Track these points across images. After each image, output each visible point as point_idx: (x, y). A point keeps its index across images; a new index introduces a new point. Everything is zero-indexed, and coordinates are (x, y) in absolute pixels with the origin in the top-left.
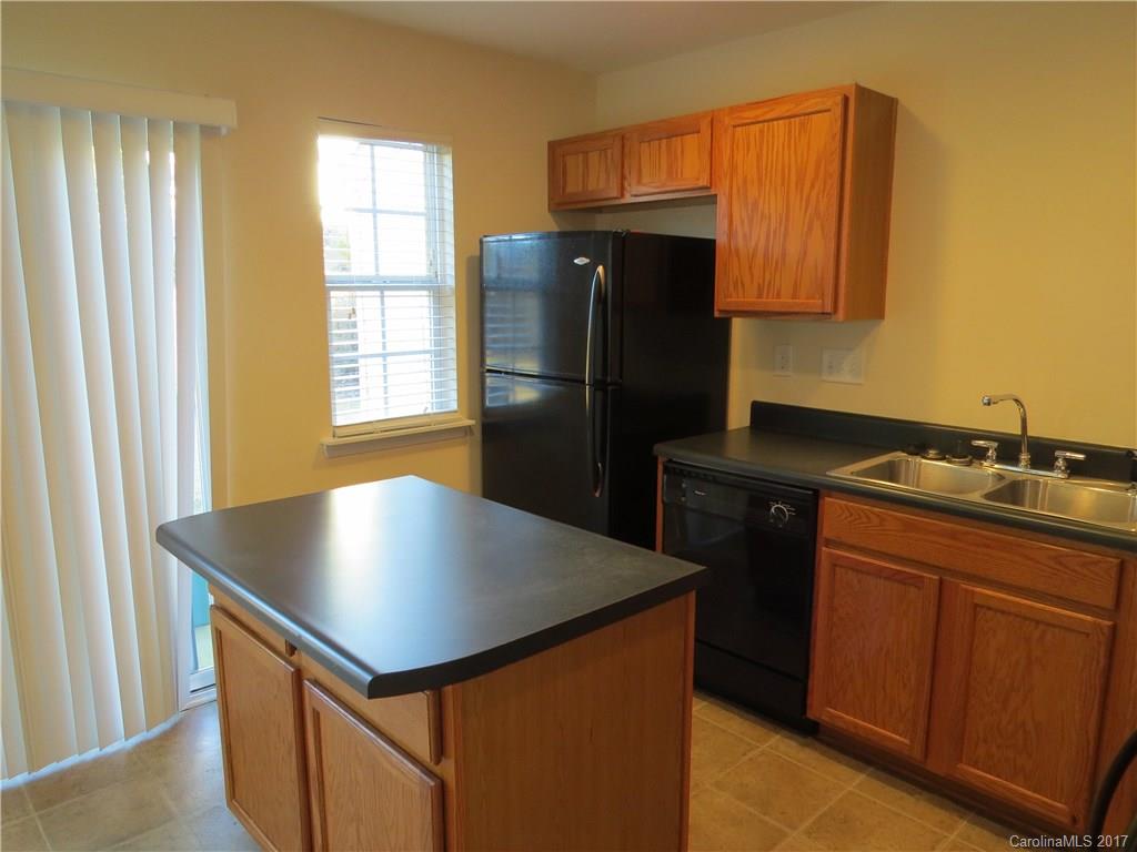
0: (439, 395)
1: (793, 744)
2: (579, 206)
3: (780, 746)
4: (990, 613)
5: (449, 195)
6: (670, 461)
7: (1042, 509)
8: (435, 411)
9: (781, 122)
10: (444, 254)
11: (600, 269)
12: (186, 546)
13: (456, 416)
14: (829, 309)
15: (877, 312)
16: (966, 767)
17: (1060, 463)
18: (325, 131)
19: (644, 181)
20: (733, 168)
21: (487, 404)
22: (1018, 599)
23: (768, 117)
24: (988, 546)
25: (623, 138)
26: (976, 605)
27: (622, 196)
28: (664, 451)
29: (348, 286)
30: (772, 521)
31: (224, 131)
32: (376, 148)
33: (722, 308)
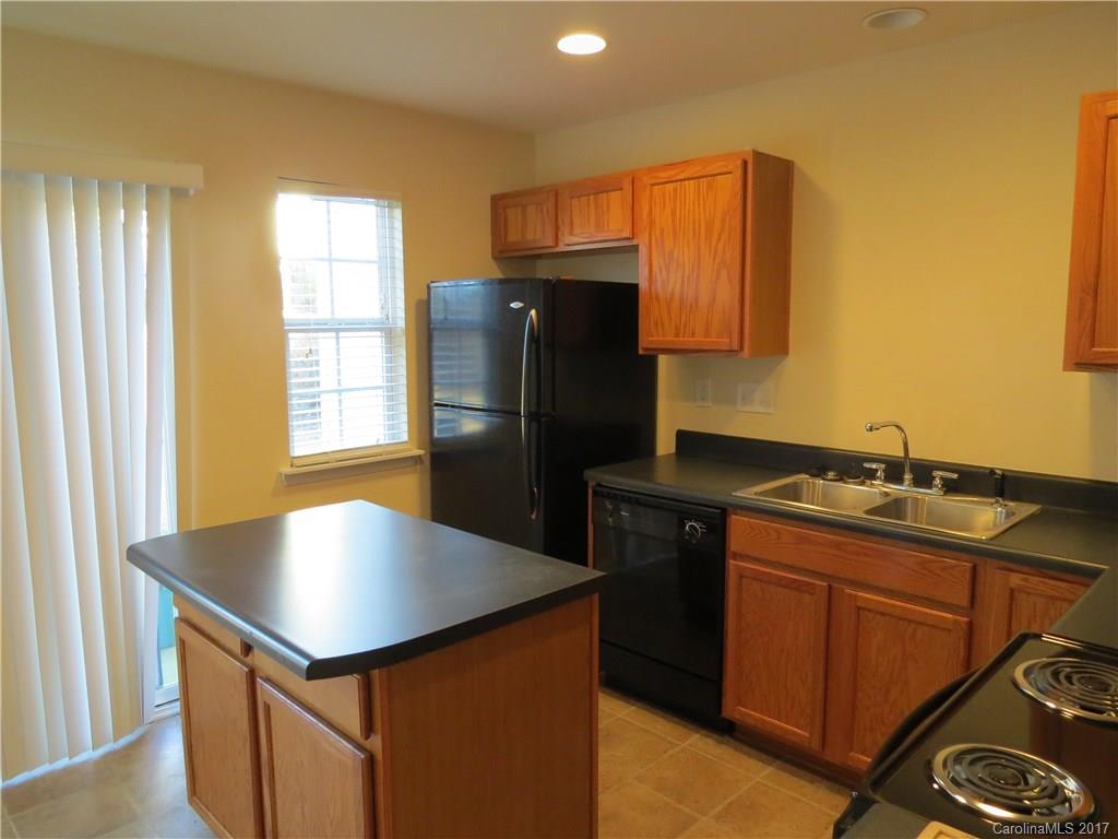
0: (391, 427)
1: (710, 741)
2: (517, 254)
3: (699, 744)
4: (870, 615)
5: (399, 245)
6: (599, 485)
7: (921, 523)
8: (387, 442)
9: (692, 181)
10: (394, 298)
11: (533, 312)
12: (153, 562)
13: (409, 446)
14: (735, 346)
15: (781, 347)
16: (856, 755)
17: (937, 481)
18: (284, 190)
19: (576, 232)
20: (652, 223)
21: (436, 434)
22: (893, 602)
23: (682, 177)
24: (866, 555)
25: (556, 194)
26: (859, 608)
27: (557, 245)
28: (595, 476)
29: (304, 328)
30: (687, 537)
31: (192, 192)
32: (331, 203)
33: (645, 346)
